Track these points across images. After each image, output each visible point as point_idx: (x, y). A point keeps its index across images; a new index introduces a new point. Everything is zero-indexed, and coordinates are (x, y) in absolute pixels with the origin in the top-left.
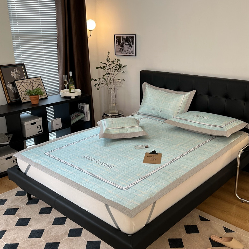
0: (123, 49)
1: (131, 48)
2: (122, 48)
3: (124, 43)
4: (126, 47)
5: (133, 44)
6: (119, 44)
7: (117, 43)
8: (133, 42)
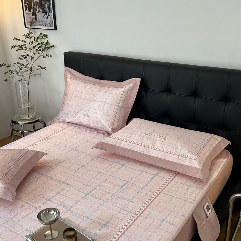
0: (36, 19)
1: (47, 17)
2: (34, 17)
3: (36, 10)
4: (40, 15)
5: (50, 11)
6: (30, 11)
7: (26, 9)
8: (49, 8)
